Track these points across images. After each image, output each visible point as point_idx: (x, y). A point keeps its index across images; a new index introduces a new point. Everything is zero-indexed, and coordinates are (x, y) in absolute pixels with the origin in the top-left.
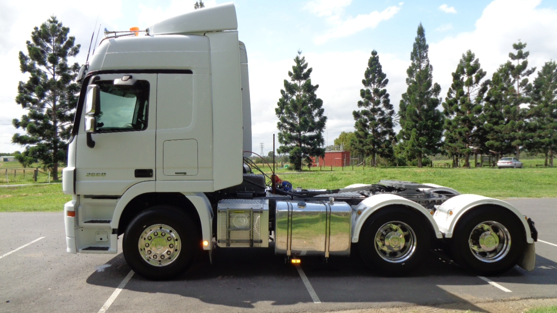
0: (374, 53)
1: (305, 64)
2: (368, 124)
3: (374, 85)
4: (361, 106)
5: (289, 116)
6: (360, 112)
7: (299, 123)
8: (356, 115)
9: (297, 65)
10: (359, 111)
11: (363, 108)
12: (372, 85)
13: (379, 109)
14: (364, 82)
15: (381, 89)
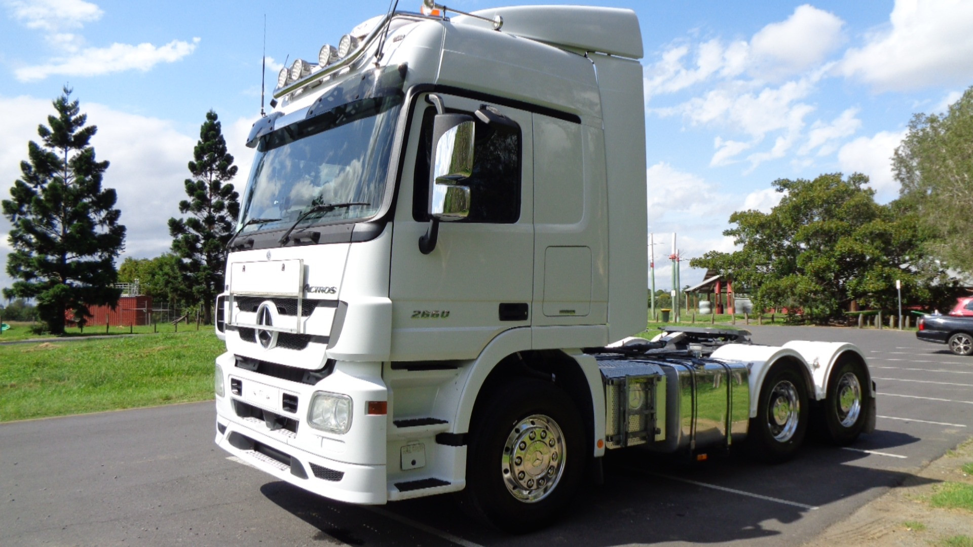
0: (212, 117)
1: (80, 117)
2: (199, 245)
3: (211, 174)
4: (187, 210)
5: (41, 220)
6: (185, 221)
7: (61, 234)
8: (176, 226)
9: (62, 116)
10: (181, 220)
11: (189, 215)
12: (209, 174)
13: (222, 219)
14: (192, 167)
15: (224, 184)
